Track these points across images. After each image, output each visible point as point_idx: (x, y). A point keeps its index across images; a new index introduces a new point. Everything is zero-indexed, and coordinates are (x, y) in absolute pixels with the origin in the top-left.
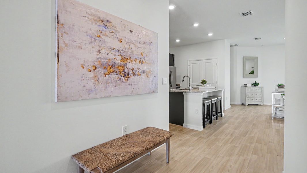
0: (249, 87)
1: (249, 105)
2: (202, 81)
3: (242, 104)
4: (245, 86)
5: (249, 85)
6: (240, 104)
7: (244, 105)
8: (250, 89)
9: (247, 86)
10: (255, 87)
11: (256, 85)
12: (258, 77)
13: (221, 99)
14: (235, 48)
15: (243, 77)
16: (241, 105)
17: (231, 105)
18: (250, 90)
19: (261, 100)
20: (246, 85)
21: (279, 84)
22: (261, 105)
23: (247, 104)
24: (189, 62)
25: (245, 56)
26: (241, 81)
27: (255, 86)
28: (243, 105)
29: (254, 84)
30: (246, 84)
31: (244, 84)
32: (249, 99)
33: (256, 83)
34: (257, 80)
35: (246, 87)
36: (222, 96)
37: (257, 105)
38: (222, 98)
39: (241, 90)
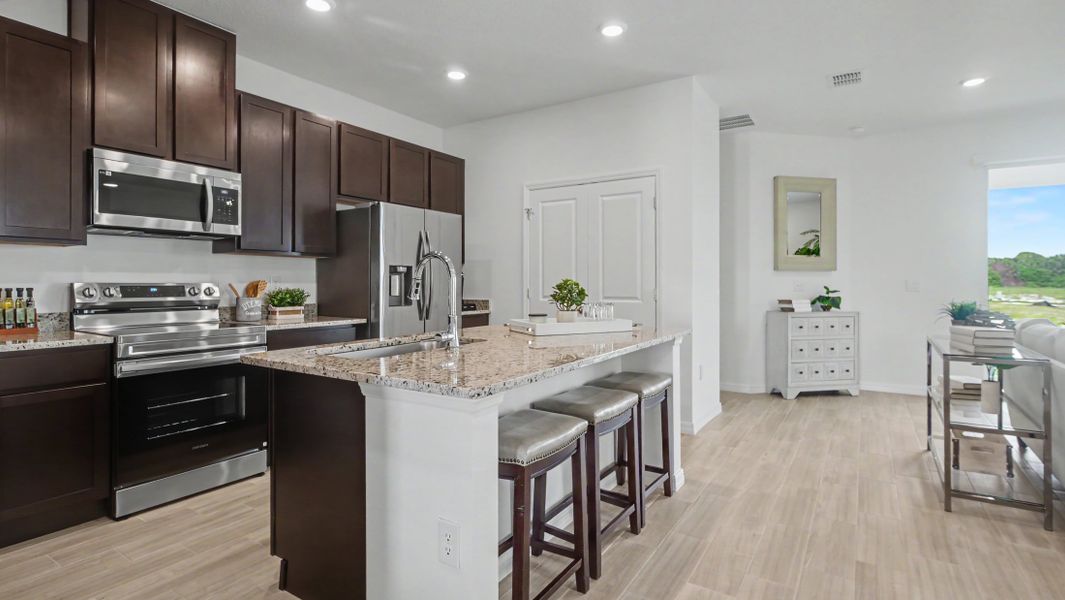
0: (804, 315)
1: (802, 395)
2: (559, 287)
3: (770, 391)
4: (783, 310)
5: (802, 306)
6: (762, 390)
7: (779, 395)
8: (805, 323)
9: (792, 310)
10: (826, 314)
11: (827, 302)
12: (835, 269)
13: (666, 392)
14: (740, 134)
15: (776, 268)
16: (766, 394)
17: (725, 396)
18: (805, 329)
19: (851, 370)
20: (786, 307)
21: (959, 302)
22: (850, 395)
23: (791, 394)
24: (526, 192)
25: (783, 174)
26: (764, 285)
27: (826, 309)
28: (776, 394)
29: (821, 299)
30: (790, 302)
31: (780, 302)
32: (800, 367)
33: (831, 295)
34: (835, 281)
35: (790, 314)
36: (671, 376)
37: (834, 393)
38: (670, 385)
39: (767, 325)
